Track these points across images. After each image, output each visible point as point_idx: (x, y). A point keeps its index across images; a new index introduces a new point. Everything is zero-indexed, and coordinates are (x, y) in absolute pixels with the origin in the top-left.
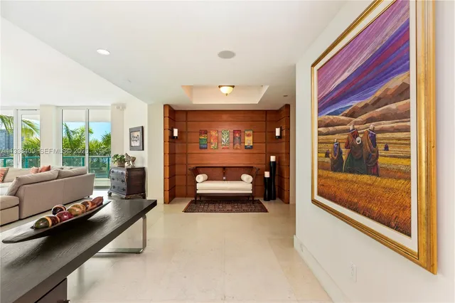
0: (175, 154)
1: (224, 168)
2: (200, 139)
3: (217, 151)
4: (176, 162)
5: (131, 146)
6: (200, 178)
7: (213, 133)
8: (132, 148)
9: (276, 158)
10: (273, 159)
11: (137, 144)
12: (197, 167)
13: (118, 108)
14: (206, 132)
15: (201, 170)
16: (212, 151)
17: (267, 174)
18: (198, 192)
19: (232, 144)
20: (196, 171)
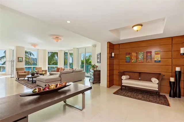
0: (114, 64)
1: (140, 73)
2: (126, 57)
3: (136, 64)
4: (114, 68)
5: (97, 61)
6: (124, 77)
7: (134, 54)
8: (98, 62)
9: (181, 69)
10: (178, 69)
11: (99, 60)
12: (124, 72)
13: (94, 46)
14: (129, 54)
15: (126, 73)
16: (133, 64)
17: (172, 80)
18: (123, 84)
19: (145, 60)
20: (124, 74)
